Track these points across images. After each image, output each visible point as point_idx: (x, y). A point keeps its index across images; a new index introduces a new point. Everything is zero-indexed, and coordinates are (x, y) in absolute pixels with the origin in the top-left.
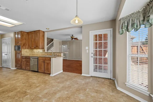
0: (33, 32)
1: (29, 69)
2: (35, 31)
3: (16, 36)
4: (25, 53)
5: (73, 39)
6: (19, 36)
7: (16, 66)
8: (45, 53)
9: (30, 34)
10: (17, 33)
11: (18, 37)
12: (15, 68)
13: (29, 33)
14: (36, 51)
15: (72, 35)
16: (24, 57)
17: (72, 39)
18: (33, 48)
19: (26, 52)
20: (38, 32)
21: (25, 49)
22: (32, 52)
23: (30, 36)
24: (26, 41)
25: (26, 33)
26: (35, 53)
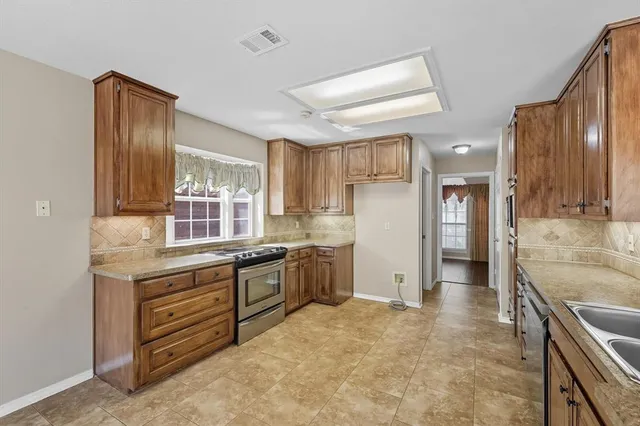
0: (577, 79)
2: (583, 68)
4: (542, 244)
13: (560, 103)
14: (626, 240)
19: (547, 237)
21: (544, 214)
24: (550, 161)
25: (552, 108)
26: (618, 251)
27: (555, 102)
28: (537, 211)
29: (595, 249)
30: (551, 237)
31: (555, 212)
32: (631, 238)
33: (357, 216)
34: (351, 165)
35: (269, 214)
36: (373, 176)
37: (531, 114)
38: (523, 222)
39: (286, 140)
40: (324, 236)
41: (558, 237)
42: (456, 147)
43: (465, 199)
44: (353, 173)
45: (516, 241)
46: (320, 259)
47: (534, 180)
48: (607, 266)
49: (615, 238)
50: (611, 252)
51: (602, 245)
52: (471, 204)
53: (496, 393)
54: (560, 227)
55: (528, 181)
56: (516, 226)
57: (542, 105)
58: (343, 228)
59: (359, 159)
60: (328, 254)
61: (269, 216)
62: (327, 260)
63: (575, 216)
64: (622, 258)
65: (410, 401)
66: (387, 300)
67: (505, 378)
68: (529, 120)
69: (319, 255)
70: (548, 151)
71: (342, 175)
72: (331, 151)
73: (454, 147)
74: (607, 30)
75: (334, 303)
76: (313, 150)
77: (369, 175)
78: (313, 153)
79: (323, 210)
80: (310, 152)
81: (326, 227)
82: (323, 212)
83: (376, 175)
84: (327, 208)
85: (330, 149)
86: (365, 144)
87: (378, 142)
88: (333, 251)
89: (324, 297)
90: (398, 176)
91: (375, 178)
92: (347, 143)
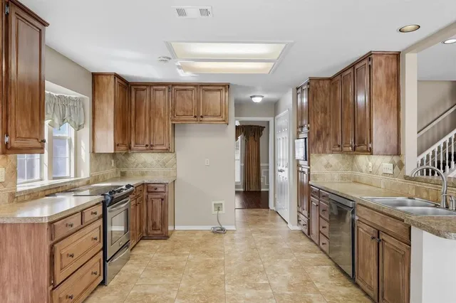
0: (349, 72)
1: (328, 253)
4: (323, 171)
7: (298, 220)
8: (406, 178)
10: (301, 90)
11: (302, 106)
12: (298, 228)
13: (334, 81)
14: (367, 165)
16: (314, 190)
19: (326, 167)
21: (324, 152)
23: (338, 92)
24: (327, 117)
25: (328, 82)
26: (362, 172)
27: (330, 79)
28: (320, 149)
29: (349, 172)
30: (328, 166)
31: (330, 149)
32: (370, 164)
33: (178, 153)
34: (177, 105)
35: (93, 152)
36: (199, 118)
37: (317, 85)
38: (313, 157)
39: (116, 76)
40: (143, 174)
41: (331, 166)
42: (254, 96)
43: (239, 138)
44: (179, 113)
45: (309, 170)
46: (150, 196)
47: (319, 128)
48: (355, 182)
49: (360, 164)
50: (358, 173)
51: (352, 170)
52: (244, 142)
53: (315, 267)
54: (333, 159)
55: (316, 129)
56: (309, 159)
57: (323, 79)
58: (164, 165)
59: (185, 101)
60: (159, 190)
61: (95, 155)
62: (159, 196)
63: (347, 152)
64: (364, 176)
65: (275, 283)
66: (209, 228)
67: (315, 259)
68: (316, 88)
69: (148, 192)
70: (326, 109)
71: (168, 115)
72: (156, 90)
73: (251, 97)
74: (370, 54)
75: (165, 237)
76: (136, 87)
77: (195, 117)
78: (136, 90)
79: (148, 148)
80: (133, 88)
81: (145, 165)
82: (147, 150)
83: (202, 117)
84: (152, 146)
85: (155, 87)
86: (191, 87)
87: (204, 87)
88: (165, 187)
89: (155, 232)
90: (221, 119)
91: (201, 119)
92: (174, 85)
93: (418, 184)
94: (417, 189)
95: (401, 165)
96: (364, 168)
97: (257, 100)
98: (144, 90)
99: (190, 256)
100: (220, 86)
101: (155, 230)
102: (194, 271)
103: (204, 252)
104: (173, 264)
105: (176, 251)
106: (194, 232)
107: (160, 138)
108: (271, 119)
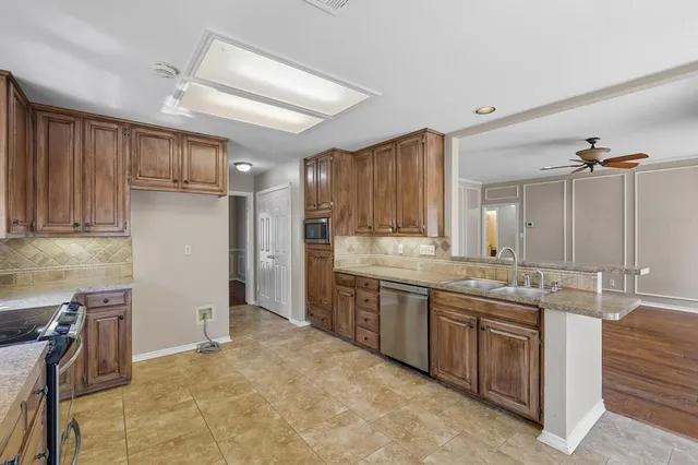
0: (389, 147)
1: (376, 347)
2: (394, 142)
3: (310, 176)
4: (347, 255)
5: (597, 167)
6: (323, 176)
7: (309, 315)
8: (453, 259)
9: (369, 160)
10: (315, 161)
11: (317, 183)
12: (307, 324)
13: (359, 157)
14: (396, 248)
15: (592, 141)
16: (345, 278)
17: (591, 164)
18: (385, 230)
19: (349, 250)
20: (419, 138)
22: (371, 252)
23: (369, 169)
26: (386, 254)
27: (352, 153)
28: (344, 231)
31: (354, 231)
34: (142, 160)
36: (182, 184)
37: (341, 158)
38: (338, 239)
39: (11, 80)
41: (354, 250)
44: (145, 173)
45: (333, 255)
49: (385, 246)
55: (340, 208)
56: (333, 242)
58: (107, 257)
59: (157, 154)
62: (113, 313)
66: (194, 346)
69: (91, 308)
70: (349, 186)
71: (124, 173)
72: (97, 128)
73: (236, 164)
74: (425, 130)
75: (125, 380)
76: (46, 114)
77: (175, 181)
78: (50, 120)
79: (79, 228)
80: (40, 115)
81: (62, 258)
82: (76, 232)
83: (186, 182)
84: (87, 225)
85: (93, 123)
86: (169, 135)
87: (189, 138)
88: (125, 297)
89: (104, 378)
90: (217, 188)
91: (185, 185)
92: (134, 125)
93: (469, 264)
94: (469, 269)
95: (446, 246)
96: (390, 250)
97: (244, 168)
98: (68, 123)
99: (201, 404)
100: (217, 140)
101: (104, 374)
102: (230, 429)
103: (216, 388)
104: (180, 429)
105: (165, 402)
106: (171, 359)
107: (107, 211)
108: (249, 195)
